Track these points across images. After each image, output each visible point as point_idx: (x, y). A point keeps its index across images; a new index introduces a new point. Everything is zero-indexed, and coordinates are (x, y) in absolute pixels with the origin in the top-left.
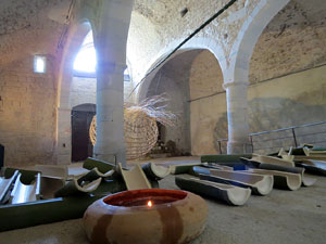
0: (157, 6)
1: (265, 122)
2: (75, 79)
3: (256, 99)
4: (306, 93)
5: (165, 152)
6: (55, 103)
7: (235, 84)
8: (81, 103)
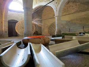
4: (72, 19)
5: (35, 34)
6: (2, 19)
7: (58, 16)
8: (10, 19)
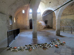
0: (45, 1)
1: (67, 24)
2: (30, 14)
3: (66, 19)
5: (47, 28)
